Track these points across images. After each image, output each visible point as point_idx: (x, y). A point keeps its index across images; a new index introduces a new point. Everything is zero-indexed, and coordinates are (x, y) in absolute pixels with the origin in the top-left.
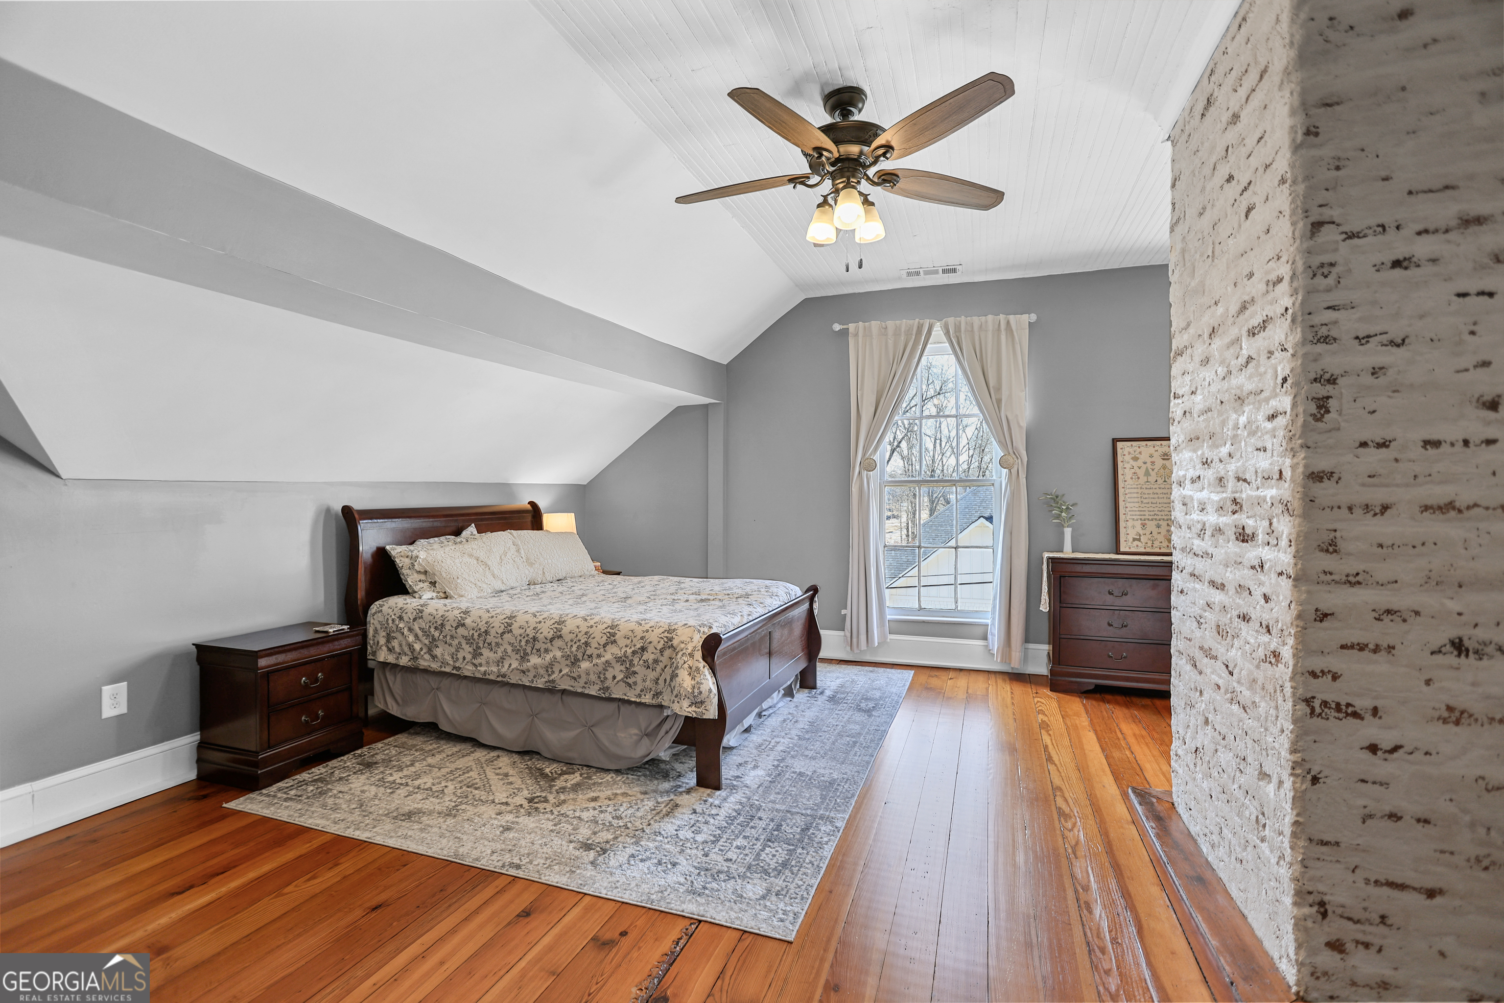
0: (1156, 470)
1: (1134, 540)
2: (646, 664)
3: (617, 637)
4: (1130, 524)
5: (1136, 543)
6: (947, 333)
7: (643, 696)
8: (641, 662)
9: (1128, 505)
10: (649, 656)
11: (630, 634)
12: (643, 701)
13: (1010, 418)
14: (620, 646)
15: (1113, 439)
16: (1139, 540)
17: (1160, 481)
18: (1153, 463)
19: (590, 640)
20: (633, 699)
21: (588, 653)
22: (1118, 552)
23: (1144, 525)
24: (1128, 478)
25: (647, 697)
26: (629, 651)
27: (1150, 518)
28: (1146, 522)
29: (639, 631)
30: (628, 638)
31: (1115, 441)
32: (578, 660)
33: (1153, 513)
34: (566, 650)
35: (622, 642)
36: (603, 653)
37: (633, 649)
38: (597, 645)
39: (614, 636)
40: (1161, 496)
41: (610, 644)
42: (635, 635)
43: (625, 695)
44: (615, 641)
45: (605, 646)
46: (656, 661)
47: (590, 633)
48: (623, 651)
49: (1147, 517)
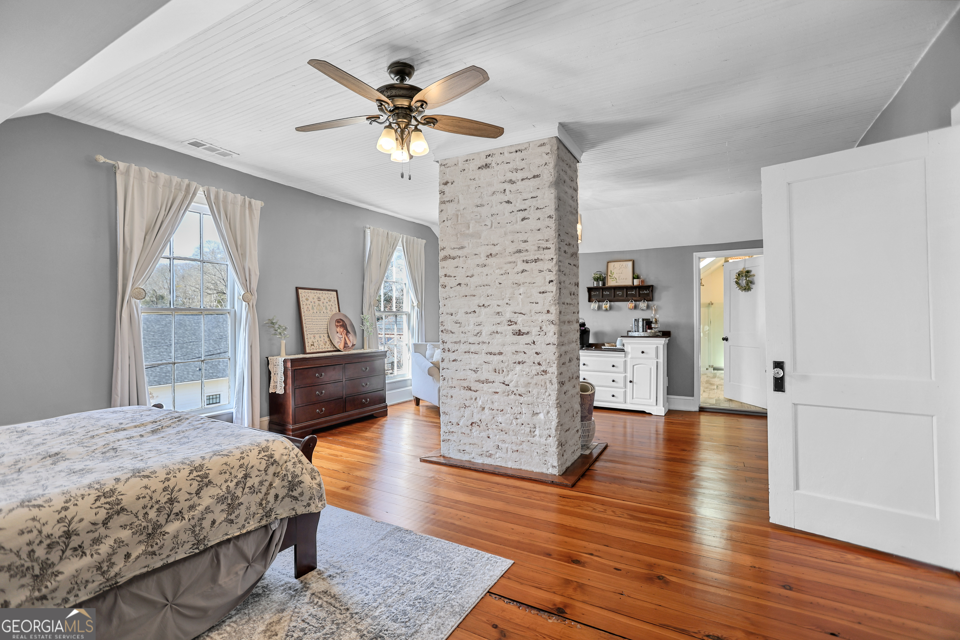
0: (316, 306)
1: (312, 345)
2: (252, 490)
3: (210, 477)
4: (309, 336)
5: (313, 347)
6: (208, 198)
7: (247, 525)
8: (247, 490)
9: (307, 326)
10: (253, 481)
11: (225, 467)
12: (249, 529)
13: (251, 267)
14: (219, 484)
15: (296, 288)
16: (313, 345)
17: (318, 312)
18: (314, 302)
19: (175, 494)
20: (238, 534)
21: (176, 510)
22: (304, 352)
23: (314, 337)
24: (305, 311)
25: (252, 523)
26: (232, 485)
27: (317, 332)
28: (315, 335)
29: (233, 461)
30: (225, 473)
31: (297, 289)
32: (161, 526)
33: (317, 330)
34: (138, 522)
35: (219, 480)
36: (199, 501)
37: (235, 481)
38: (188, 496)
39: (206, 478)
40: (319, 320)
41: (205, 488)
42: (231, 466)
43: (226, 534)
44: (210, 482)
45: (198, 493)
46: (261, 483)
47: (171, 487)
48: (224, 488)
49: (315, 332)
